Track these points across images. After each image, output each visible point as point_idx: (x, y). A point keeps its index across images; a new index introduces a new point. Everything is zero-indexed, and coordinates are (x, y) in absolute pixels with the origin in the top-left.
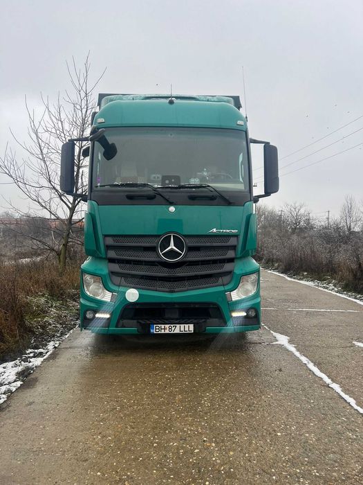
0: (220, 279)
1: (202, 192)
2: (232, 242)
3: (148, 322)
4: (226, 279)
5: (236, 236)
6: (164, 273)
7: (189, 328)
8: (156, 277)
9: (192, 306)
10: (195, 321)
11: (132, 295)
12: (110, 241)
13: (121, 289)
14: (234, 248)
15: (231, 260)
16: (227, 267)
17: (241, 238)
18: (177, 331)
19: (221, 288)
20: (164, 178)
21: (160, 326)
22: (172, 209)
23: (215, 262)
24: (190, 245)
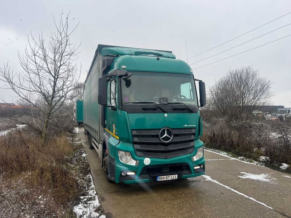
0: (188, 151)
1: (178, 106)
2: (193, 131)
3: (156, 175)
4: (191, 150)
5: (195, 128)
6: (162, 148)
7: (175, 177)
8: (158, 151)
9: (176, 165)
10: (178, 173)
11: (147, 161)
12: (135, 133)
13: (141, 158)
14: (194, 134)
15: (192, 141)
16: (192, 144)
17: (197, 129)
18: (170, 179)
19: (189, 155)
20: (160, 99)
21: (161, 177)
22: (166, 115)
23: (185, 142)
24: (174, 133)
